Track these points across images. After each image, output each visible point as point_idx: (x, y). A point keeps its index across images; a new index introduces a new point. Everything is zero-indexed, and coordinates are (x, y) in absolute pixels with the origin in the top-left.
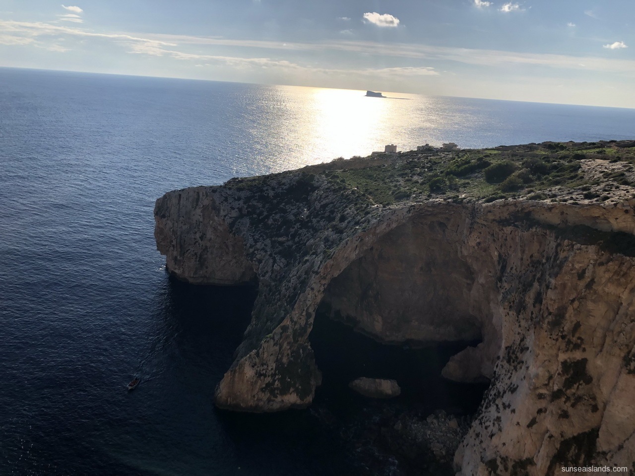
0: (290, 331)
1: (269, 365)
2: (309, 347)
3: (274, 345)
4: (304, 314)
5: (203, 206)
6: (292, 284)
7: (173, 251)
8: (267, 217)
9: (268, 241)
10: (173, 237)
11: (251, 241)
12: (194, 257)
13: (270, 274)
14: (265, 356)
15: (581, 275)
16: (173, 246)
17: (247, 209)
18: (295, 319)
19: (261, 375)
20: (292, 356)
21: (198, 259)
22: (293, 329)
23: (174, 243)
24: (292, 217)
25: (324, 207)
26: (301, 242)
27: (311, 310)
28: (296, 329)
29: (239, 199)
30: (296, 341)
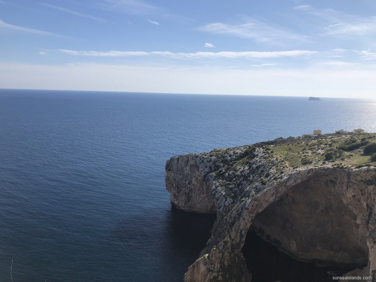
0: (229, 245)
1: (215, 265)
2: (242, 256)
3: (219, 252)
4: (239, 234)
5: (191, 165)
6: (234, 215)
7: (174, 190)
9: (224, 187)
10: (174, 182)
12: (185, 195)
13: (223, 207)
14: (213, 258)
16: (174, 187)
17: (214, 167)
18: (233, 237)
19: (210, 271)
20: (230, 261)
21: (187, 196)
22: (231, 244)
23: (174, 185)
24: (239, 173)
25: (258, 168)
26: (243, 189)
27: (243, 233)
28: (233, 244)
29: (210, 161)
30: (233, 251)
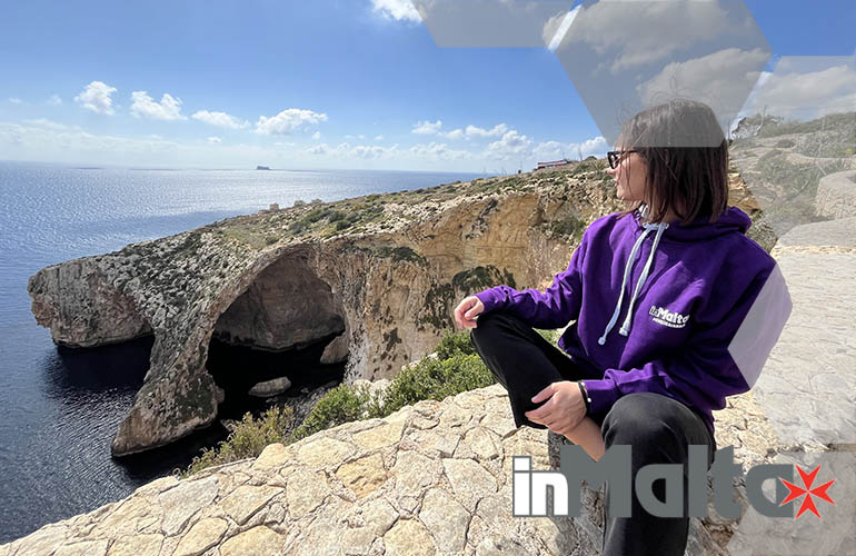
2: (207, 374)
4: (197, 349)
5: (88, 275)
6: (184, 327)
7: (57, 322)
8: (157, 274)
9: (160, 294)
10: (55, 309)
11: (142, 298)
12: (84, 323)
13: (164, 322)
15: (385, 278)
16: (57, 318)
17: (136, 270)
18: (189, 356)
19: (160, 412)
20: (190, 387)
21: (89, 324)
22: (188, 365)
24: (182, 271)
25: (210, 259)
26: (192, 290)
27: (203, 345)
28: (191, 364)
29: (127, 263)
30: (192, 373)
